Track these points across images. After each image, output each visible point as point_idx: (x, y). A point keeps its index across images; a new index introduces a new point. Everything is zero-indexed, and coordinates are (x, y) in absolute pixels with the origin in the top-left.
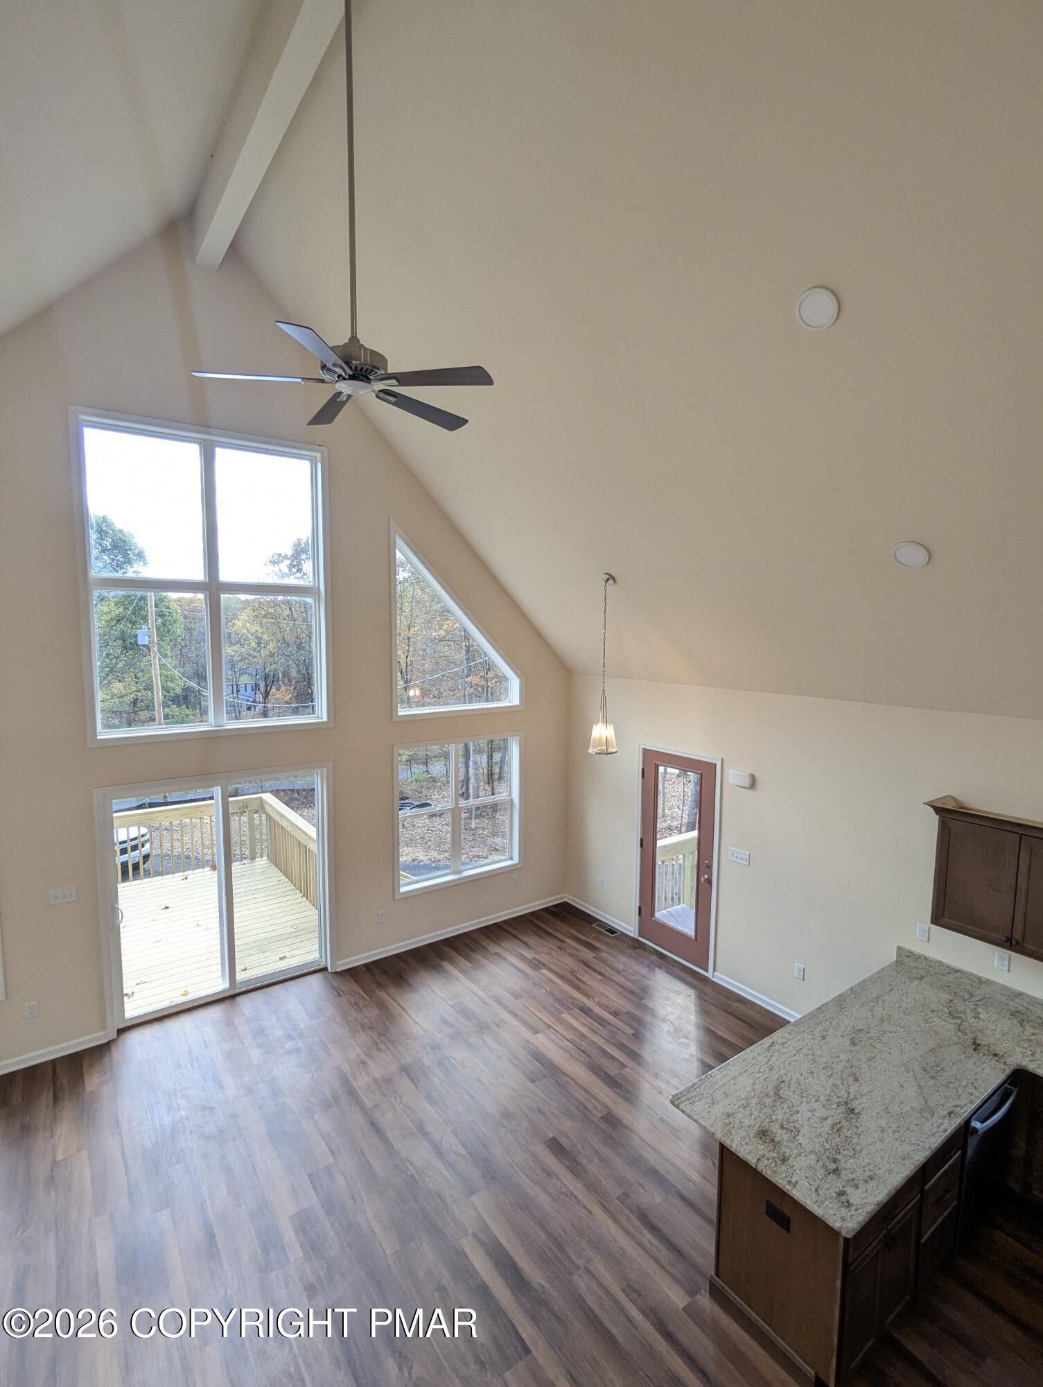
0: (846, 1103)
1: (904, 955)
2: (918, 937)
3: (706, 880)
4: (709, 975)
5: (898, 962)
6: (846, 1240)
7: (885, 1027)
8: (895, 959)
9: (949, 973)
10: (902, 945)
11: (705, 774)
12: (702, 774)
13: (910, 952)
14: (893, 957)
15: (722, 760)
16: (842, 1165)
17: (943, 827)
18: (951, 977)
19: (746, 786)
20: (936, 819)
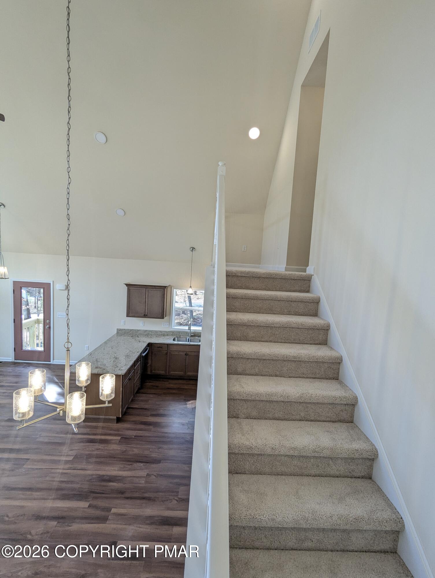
0: (115, 357)
1: (119, 330)
2: (122, 324)
3: (48, 327)
4: (51, 362)
5: (117, 333)
6: (123, 375)
7: (119, 344)
8: (116, 332)
9: (130, 331)
10: (118, 328)
11: (46, 287)
12: (44, 288)
13: (120, 329)
14: (115, 332)
15: (53, 281)
16: (118, 365)
17: (129, 291)
18: (131, 332)
19: (64, 289)
20: (126, 288)
